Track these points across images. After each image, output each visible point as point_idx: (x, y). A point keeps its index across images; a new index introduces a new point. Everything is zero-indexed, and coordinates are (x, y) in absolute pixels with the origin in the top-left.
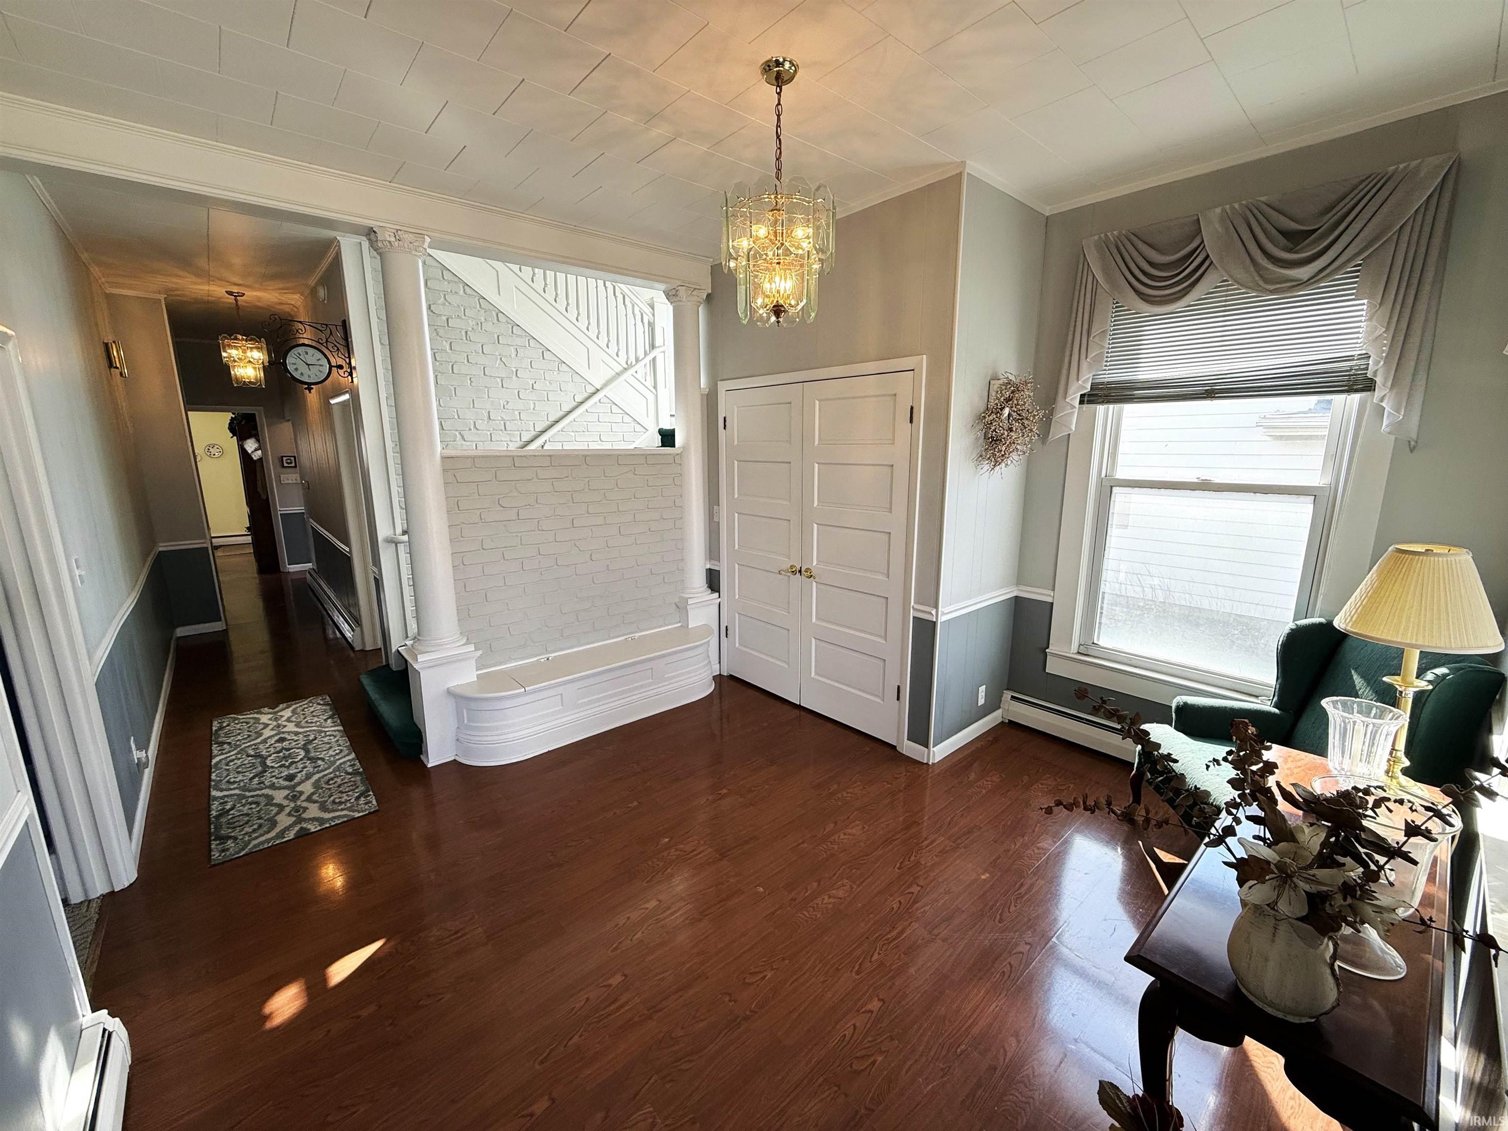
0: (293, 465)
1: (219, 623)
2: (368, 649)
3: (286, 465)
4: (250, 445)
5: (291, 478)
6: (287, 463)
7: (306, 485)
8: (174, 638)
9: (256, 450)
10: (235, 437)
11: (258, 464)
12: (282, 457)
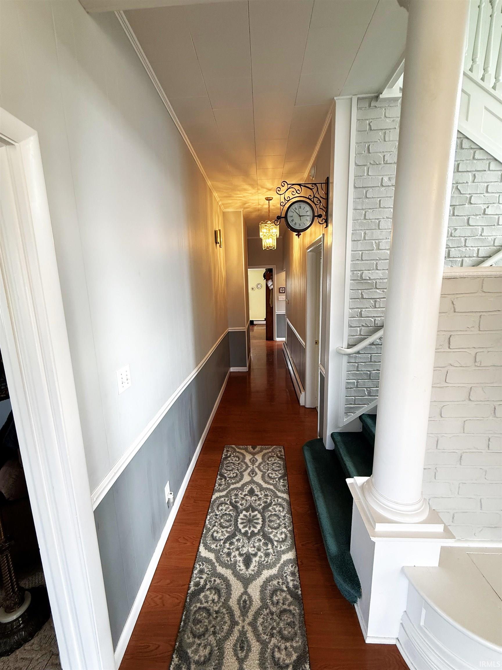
0: (284, 292)
1: (246, 368)
2: (307, 407)
3: (281, 292)
4: (270, 283)
5: (282, 297)
6: (282, 291)
7: (288, 301)
8: (229, 372)
9: (271, 285)
10: (265, 280)
11: (271, 291)
12: (280, 288)
